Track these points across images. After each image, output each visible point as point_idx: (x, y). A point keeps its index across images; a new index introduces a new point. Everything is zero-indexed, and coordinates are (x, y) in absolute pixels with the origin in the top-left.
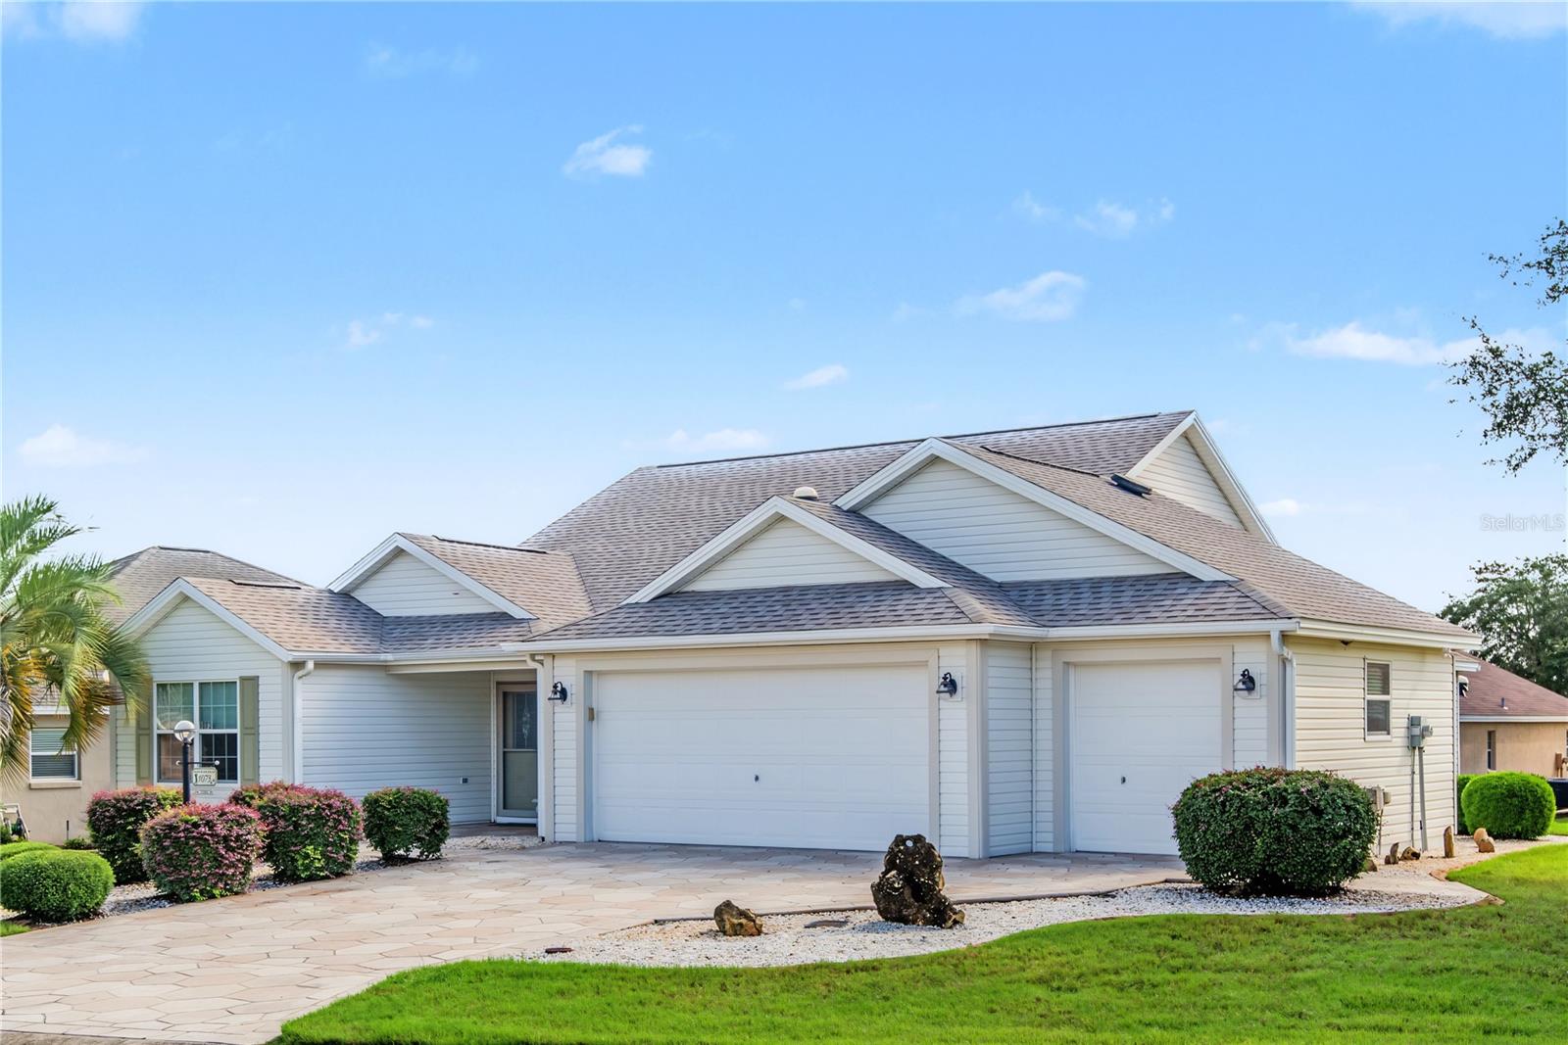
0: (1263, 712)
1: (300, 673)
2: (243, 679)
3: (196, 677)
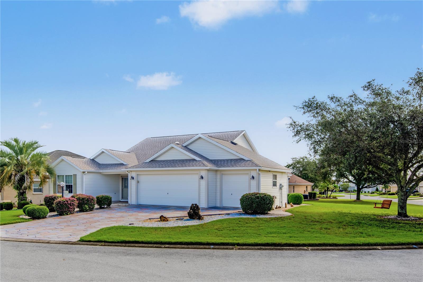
0: (255, 183)
1: (84, 174)
2: (74, 175)
3: (65, 174)
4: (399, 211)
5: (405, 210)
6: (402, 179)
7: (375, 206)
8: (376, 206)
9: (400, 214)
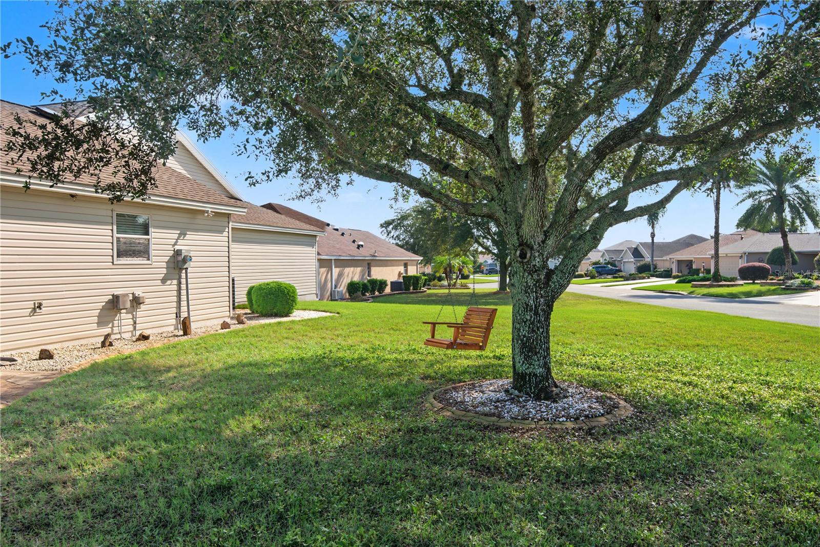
4: (518, 365)
5: (542, 362)
6: (524, 206)
7: (429, 336)
8: (433, 336)
9: (521, 381)
